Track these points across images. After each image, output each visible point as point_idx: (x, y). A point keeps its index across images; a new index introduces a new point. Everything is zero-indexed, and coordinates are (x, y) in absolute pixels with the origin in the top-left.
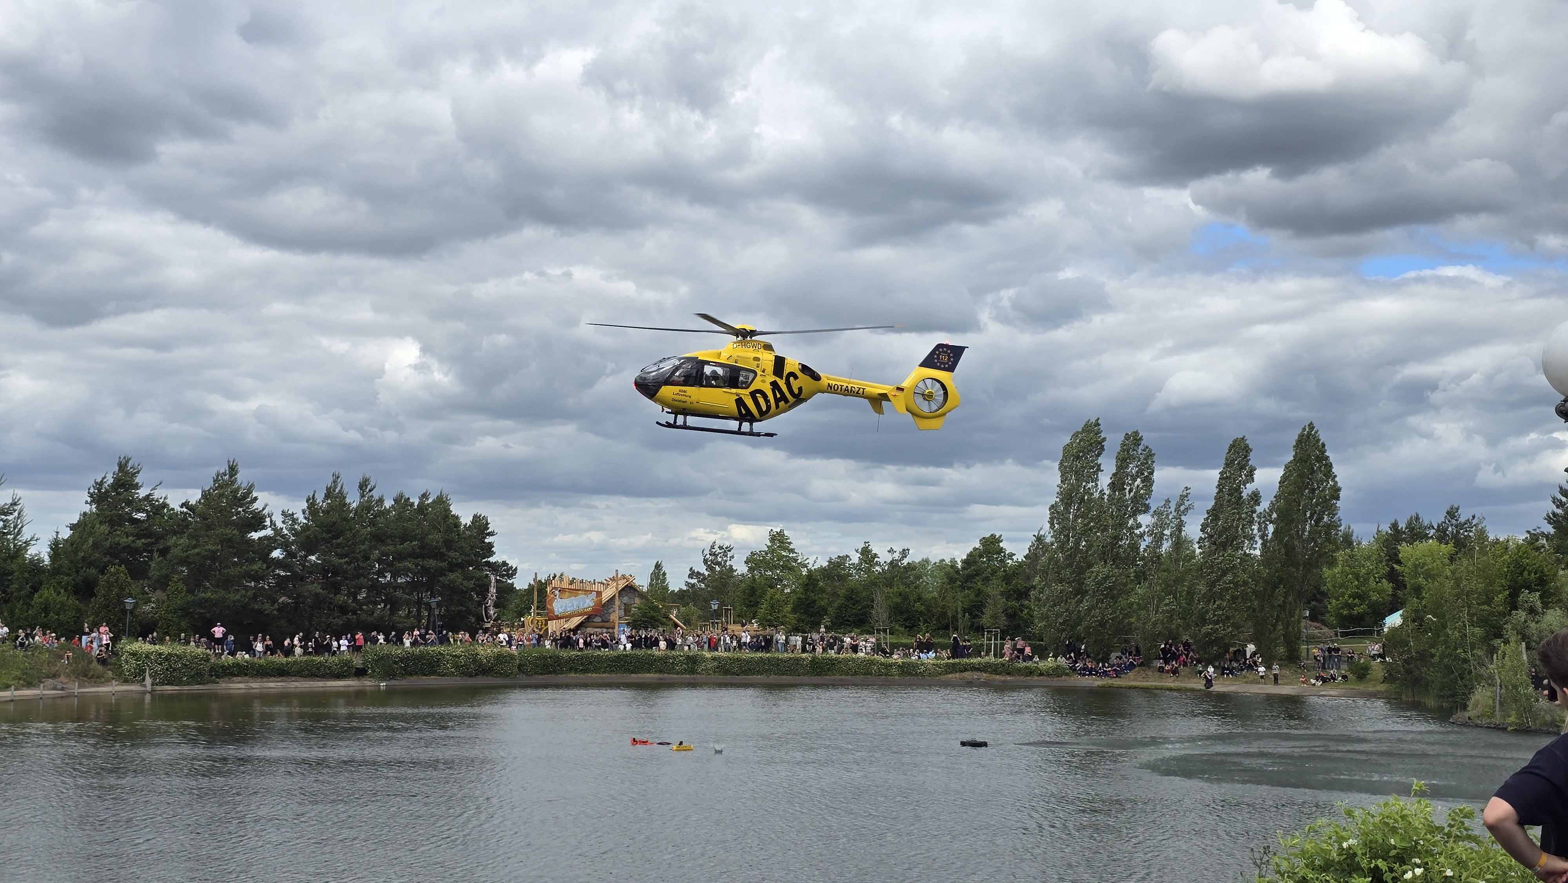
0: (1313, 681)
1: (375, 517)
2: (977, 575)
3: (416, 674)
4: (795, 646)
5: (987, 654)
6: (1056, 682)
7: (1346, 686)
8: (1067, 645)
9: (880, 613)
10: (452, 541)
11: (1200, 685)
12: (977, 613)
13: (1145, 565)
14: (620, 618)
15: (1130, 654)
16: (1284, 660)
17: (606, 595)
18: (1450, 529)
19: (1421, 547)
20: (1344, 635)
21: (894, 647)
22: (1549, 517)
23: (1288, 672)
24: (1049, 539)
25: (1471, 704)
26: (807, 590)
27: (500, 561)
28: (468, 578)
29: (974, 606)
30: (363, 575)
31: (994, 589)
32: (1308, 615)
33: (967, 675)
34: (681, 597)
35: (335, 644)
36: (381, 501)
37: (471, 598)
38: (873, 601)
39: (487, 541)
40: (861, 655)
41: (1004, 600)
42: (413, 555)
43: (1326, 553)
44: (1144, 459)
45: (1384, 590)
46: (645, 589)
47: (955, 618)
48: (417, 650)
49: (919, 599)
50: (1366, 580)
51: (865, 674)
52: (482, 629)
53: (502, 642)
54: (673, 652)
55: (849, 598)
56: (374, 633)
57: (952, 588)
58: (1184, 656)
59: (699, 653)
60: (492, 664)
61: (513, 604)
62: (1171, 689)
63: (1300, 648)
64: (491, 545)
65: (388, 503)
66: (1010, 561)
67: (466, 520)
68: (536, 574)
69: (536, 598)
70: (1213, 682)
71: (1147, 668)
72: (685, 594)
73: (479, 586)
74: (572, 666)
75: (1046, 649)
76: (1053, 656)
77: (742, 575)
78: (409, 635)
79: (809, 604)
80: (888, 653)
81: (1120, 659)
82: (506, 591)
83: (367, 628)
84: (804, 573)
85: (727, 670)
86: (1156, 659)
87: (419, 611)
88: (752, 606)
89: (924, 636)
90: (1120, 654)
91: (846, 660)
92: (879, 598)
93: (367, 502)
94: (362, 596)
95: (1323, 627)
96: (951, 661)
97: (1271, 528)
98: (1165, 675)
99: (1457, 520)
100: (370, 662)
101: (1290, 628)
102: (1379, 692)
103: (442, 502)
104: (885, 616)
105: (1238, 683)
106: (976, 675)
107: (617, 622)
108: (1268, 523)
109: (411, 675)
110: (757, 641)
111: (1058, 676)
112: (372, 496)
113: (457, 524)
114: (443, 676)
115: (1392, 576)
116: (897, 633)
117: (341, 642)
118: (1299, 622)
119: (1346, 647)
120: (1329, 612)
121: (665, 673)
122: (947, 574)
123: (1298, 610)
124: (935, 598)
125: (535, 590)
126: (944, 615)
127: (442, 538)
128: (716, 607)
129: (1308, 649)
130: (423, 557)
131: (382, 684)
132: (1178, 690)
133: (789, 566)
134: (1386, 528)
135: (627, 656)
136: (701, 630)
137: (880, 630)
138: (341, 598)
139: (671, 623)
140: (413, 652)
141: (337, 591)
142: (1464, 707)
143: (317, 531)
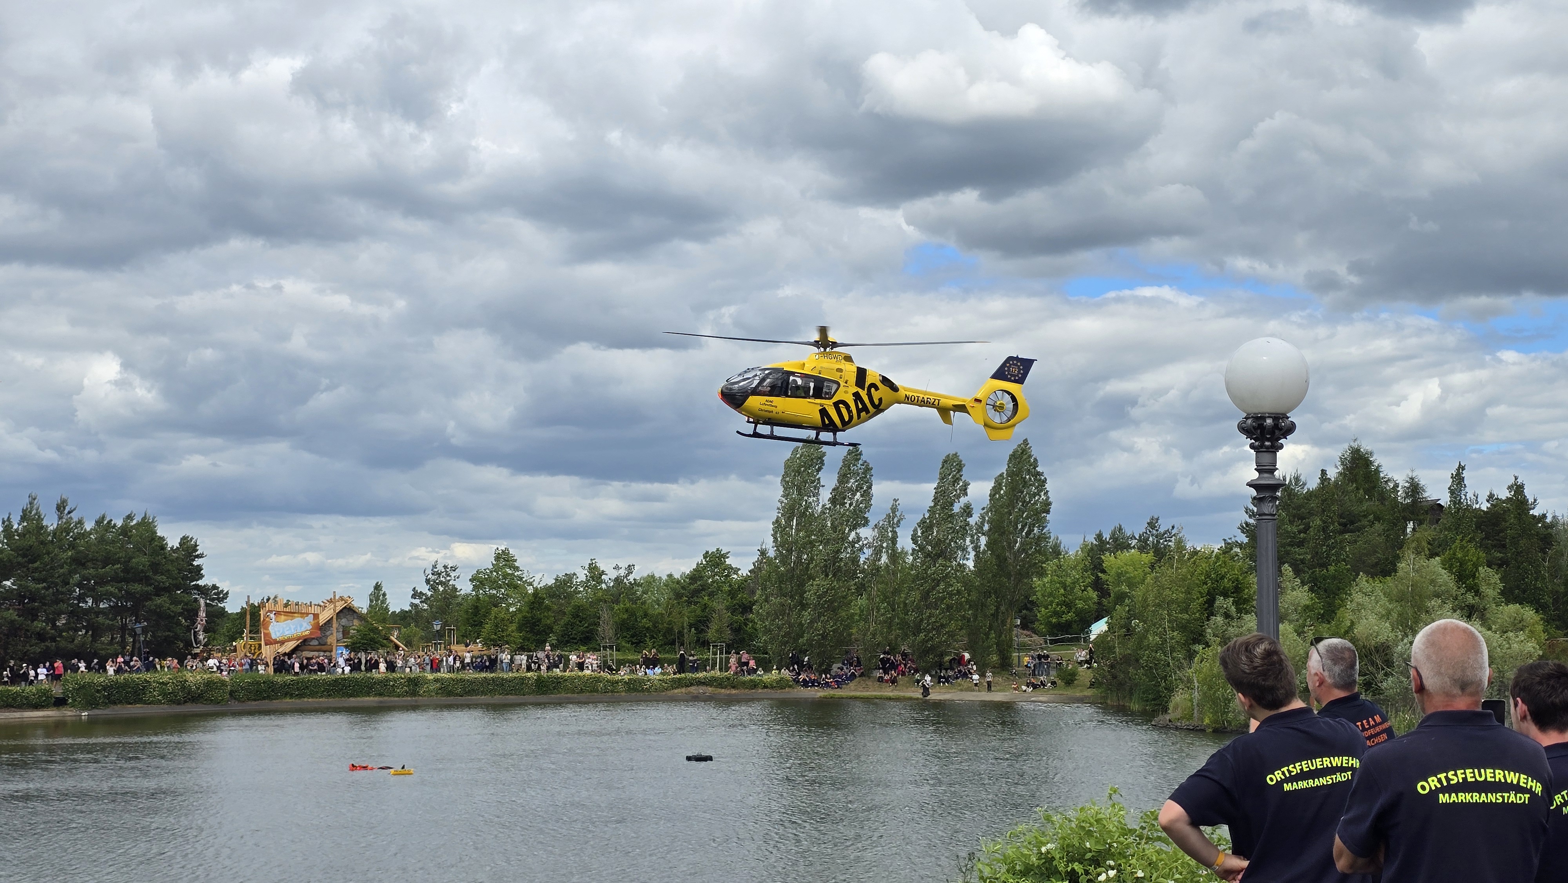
0: (1024, 688)
1: (75, 539)
2: (703, 590)
3: (121, 702)
4: (521, 665)
5: (713, 668)
6: (779, 694)
7: (1055, 692)
8: (790, 658)
9: (606, 629)
10: (158, 564)
11: (918, 694)
12: (703, 627)
13: (865, 577)
14: (338, 641)
15: (851, 665)
16: (998, 668)
17: (323, 618)
18: (1151, 539)
19: (1125, 555)
20: (1053, 642)
21: (621, 663)
22: (1243, 526)
23: (1000, 679)
24: (771, 553)
25: (1171, 706)
26: (533, 608)
27: (210, 584)
28: (175, 602)
29: (700, 621)
30: (63, 601)
31: (720, 605)
32: (1019, 623)
33: (692, 689)
34: (403, 617)
35: (32, 673)
36: (80, 522)
37: (179, 623)
38: (599, 618)
39: (195, 563)
40: (587, 672)
41: (729, 614)
42: (116, 579)
43: (1036, 563)
44: (863, 473)
45: (1090, 599)
46: (365, 611)
47: (681, 634)
48: (121, 678)
49: (646, 615)
50: (1073, 589)
51: (591, 691)
52: (191, 654)
53: (212, 668)
54: (394, 675)
55: (576, 616)
56: (75, 661)
57: (679, 603)
58: (903, 666)
59: (421, 675)
60: (202, 691)
61: (225, 627)
62: (890, 699)
63: (1011, 656)
64: (199, 568)
65: (89, 526)
66: (735, 576)
67: (173, 542)
68: (248, 597)
69: (248, 622)
70: (930, 690)
71: (867, 678)
72: (407, 615)
73: (187, 610)
74: (287, 691)
75: (770, 662)
76: (777, 669)
77: (467, 595)
78: (113, 662)
79: (535, 622)
80: (614, 670)
81: (842, 670)
82: (216, 615)
83: (68, 656)
84: (530, 592)
85: (450, 691)
86: (876, 668)
87: (123, 637)
88: (476, 625)
89: (650, 652)
90: (840, 665)
91: (572, 679)
92: (605, 615)
93: (65, 523)
94: (61, 622)
95: (1033, 635)
96: (678, 676)
97: (983, 540)
98: (885, 684)
99: (1157, 530)
100: (70, 691)
101: (1003, 636)
102: (1086, 697)
103: (147, 525)
104: (611, 633)
105: (953, 690)
106: (701, 689)
107: (335, 644)
108: (980, 535)
109: (115, 703)
110: (481, 661)
111: (782, 689)
112: (71, 518)
113: (163, 547)
114: (149, 704)
115: (1098, 585)
116: (623, 649)
117: (39, 670)
118: (1011, 630)
119: (1054, 654)
120: (1038, 620)
121: (385, 696)
122: (673, 590)
123: (1010, 619)
124: (662, 614)
125: (248, 613)
126: (670, 631)
127: (148, 561)
128: (439, 628)
129: (1019, 656)
130: (127, 581)
131: (83, 714)
132: (897, 699)
133: (514, 584)
134: (1091, 539)
135: (345, 679)
136: (423, 651)
137: (606, 647)
138: (39, 625)
139: (391, 645)
140: (117, 680)
141: (35, 617)
142: (1165, 710)
143: (12, 555)
